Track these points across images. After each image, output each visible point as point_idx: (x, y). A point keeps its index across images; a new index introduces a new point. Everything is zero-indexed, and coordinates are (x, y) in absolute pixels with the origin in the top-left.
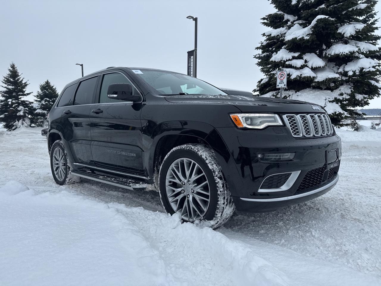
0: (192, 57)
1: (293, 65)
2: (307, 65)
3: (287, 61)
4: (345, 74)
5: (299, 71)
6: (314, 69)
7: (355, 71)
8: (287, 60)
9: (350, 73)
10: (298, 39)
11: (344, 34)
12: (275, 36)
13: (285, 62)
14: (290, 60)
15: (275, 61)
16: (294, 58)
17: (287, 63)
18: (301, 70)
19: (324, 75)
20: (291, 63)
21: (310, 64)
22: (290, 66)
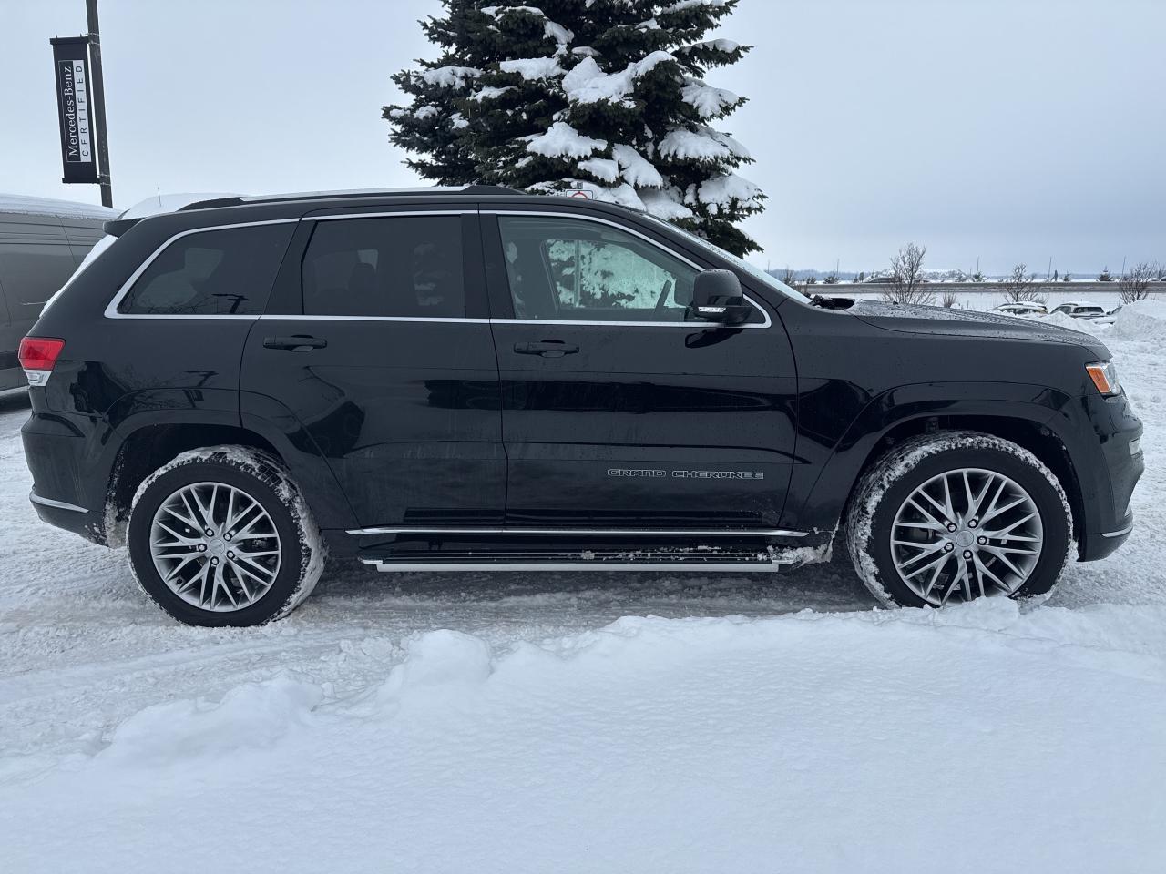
0: (78, 64)
1: (594, 174)
2: (625, 178)
3: (580, 159)
4: (701, 208)
5: (609, 192)
6: (643, 191)
7: (721, 204)
8: (579, 157)
9: (713, 210)
10: (610, 103)
11: (698, 107)
12: (533, 80)
13: (574, 162)
14: (586, 158)
15: (542, 155)
16: (596, 154)
17: (581, 166)
18: (615, 191)
19: (663, 209)
20: (590, 168)
21: (630, 176)
22: (588, 177)
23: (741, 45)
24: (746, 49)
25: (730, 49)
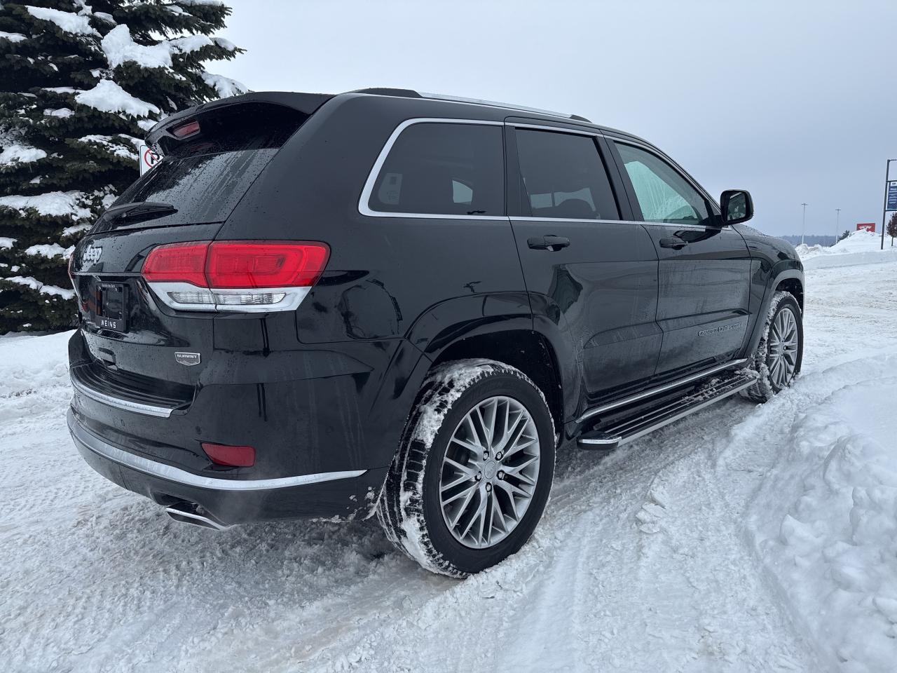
23: (238, 47)
24: (240, 50)
25: (231, 48)
